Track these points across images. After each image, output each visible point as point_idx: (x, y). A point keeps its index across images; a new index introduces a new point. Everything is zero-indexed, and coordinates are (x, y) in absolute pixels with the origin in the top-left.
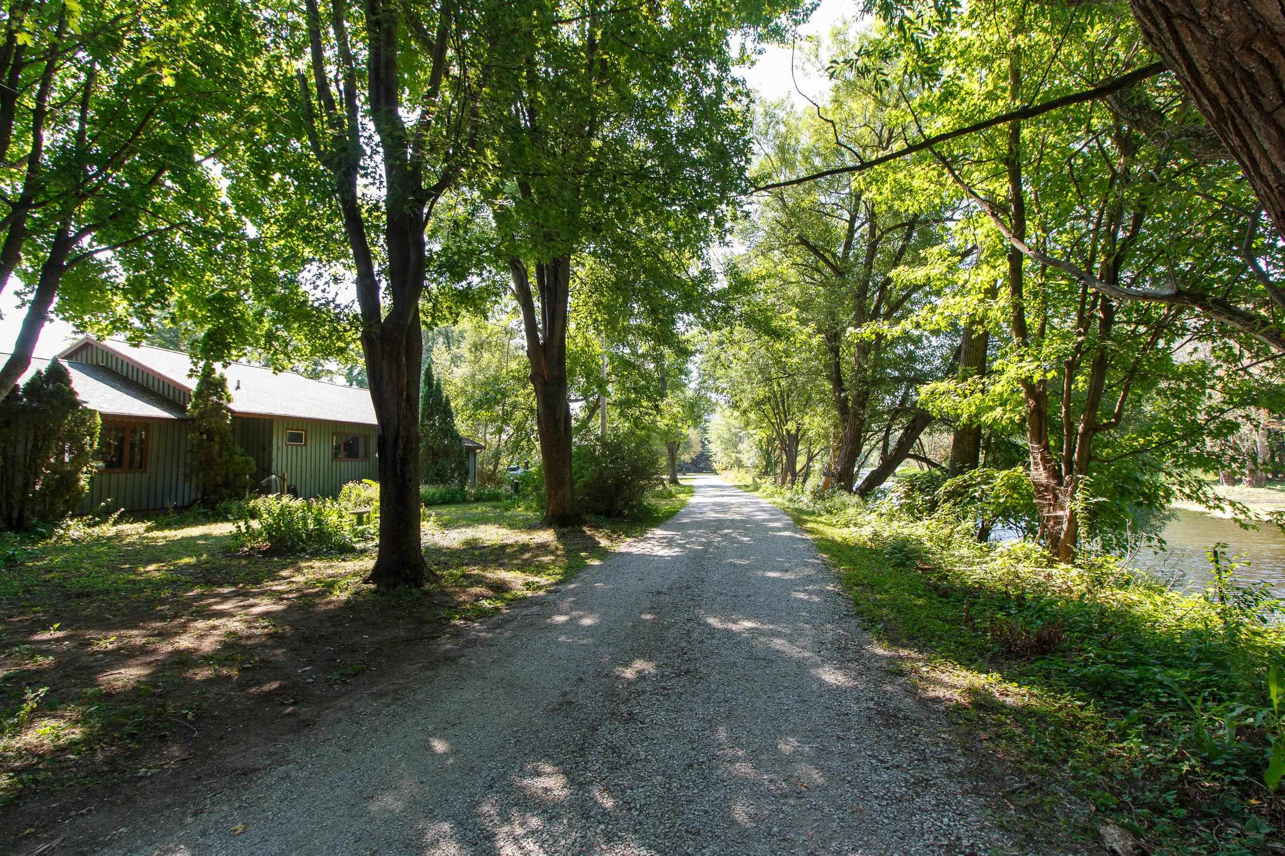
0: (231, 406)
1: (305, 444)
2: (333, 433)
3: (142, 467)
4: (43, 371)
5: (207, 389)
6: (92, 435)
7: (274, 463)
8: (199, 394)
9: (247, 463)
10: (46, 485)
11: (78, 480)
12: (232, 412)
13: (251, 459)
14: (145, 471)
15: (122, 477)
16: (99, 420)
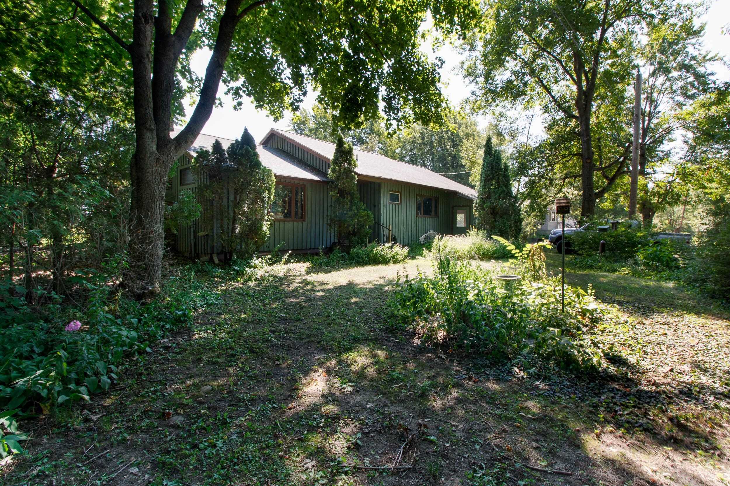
0: (356, 170)
1: (400, 203)
2: (417, 195)
3: (302, 218)
4: (239, 140)
5: (341, 156)
6: (269, 190)
7: (382, 217)
8: (336, 161)
9: (368, 216)
10: (242, 229)
11: (261, 227)
12: (359, 175)
13: (370, 213)
14: (304, 221)
15: (291, 224)
16: (274, 179)
